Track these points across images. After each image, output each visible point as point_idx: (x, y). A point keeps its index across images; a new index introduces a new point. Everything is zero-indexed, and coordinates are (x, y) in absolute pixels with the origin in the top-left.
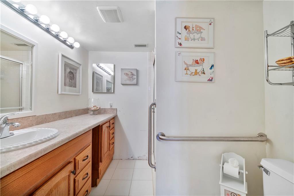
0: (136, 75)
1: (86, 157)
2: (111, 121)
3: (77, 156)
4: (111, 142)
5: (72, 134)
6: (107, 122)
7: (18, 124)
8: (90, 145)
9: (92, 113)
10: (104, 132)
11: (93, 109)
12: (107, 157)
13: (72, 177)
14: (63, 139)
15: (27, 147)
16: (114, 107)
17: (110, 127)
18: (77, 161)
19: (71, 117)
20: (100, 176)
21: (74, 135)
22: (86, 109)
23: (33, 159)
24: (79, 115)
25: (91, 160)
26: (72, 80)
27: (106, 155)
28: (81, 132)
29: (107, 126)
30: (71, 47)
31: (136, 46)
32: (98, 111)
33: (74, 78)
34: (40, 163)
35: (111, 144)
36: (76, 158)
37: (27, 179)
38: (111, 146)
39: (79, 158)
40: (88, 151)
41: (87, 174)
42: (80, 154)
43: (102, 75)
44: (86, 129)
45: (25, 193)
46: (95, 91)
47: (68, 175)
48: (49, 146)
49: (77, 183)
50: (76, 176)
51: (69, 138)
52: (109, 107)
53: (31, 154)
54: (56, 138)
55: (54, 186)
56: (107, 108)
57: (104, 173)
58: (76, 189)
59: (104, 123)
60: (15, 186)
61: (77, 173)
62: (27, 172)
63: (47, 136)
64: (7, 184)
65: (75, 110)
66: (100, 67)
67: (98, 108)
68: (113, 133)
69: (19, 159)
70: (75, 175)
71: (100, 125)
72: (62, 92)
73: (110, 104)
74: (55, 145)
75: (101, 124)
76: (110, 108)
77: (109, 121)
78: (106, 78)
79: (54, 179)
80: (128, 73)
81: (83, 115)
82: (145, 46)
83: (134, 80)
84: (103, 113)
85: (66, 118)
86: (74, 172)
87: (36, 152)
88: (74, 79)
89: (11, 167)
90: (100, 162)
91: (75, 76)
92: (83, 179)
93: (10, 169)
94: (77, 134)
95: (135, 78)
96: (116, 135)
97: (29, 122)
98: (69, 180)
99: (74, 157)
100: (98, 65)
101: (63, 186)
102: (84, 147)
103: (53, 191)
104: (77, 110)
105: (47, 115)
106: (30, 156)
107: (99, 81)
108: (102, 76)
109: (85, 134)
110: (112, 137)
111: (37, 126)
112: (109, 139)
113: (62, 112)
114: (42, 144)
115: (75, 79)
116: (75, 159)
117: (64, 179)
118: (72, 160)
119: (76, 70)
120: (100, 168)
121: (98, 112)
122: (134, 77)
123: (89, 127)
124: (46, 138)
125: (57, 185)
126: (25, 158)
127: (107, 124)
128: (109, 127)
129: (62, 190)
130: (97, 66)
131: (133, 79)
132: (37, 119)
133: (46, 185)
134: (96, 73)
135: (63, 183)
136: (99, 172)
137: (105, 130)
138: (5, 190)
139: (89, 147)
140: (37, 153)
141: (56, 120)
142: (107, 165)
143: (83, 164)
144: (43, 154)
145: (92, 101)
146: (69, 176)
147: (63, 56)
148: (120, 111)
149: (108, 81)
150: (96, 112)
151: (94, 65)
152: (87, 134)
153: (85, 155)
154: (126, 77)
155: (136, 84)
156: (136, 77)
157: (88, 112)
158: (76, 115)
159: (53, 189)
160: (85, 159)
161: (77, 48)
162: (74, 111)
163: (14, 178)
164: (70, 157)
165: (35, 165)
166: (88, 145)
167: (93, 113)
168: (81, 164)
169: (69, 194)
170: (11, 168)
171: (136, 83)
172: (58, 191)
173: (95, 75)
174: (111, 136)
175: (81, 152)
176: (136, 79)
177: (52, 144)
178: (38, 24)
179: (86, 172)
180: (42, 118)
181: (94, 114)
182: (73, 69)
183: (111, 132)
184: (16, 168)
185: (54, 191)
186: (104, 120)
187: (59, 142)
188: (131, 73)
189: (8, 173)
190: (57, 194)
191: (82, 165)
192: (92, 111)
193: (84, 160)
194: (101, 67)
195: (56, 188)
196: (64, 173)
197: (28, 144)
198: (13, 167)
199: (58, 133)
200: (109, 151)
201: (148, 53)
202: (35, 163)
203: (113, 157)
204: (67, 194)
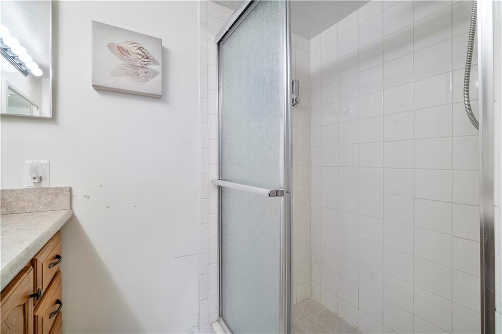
0: (160, 61)
16: (54, 181)
52: (27, 182)
73: (34, 169)
76: (32, 186)
80: (125, 46)
83: (151, 77)
95: (155, 74)
122: (152, 67)
154: (114, 61)
155: (160, 95)
156: (158, 68)
171: (158, 91)
176: (159, 78)
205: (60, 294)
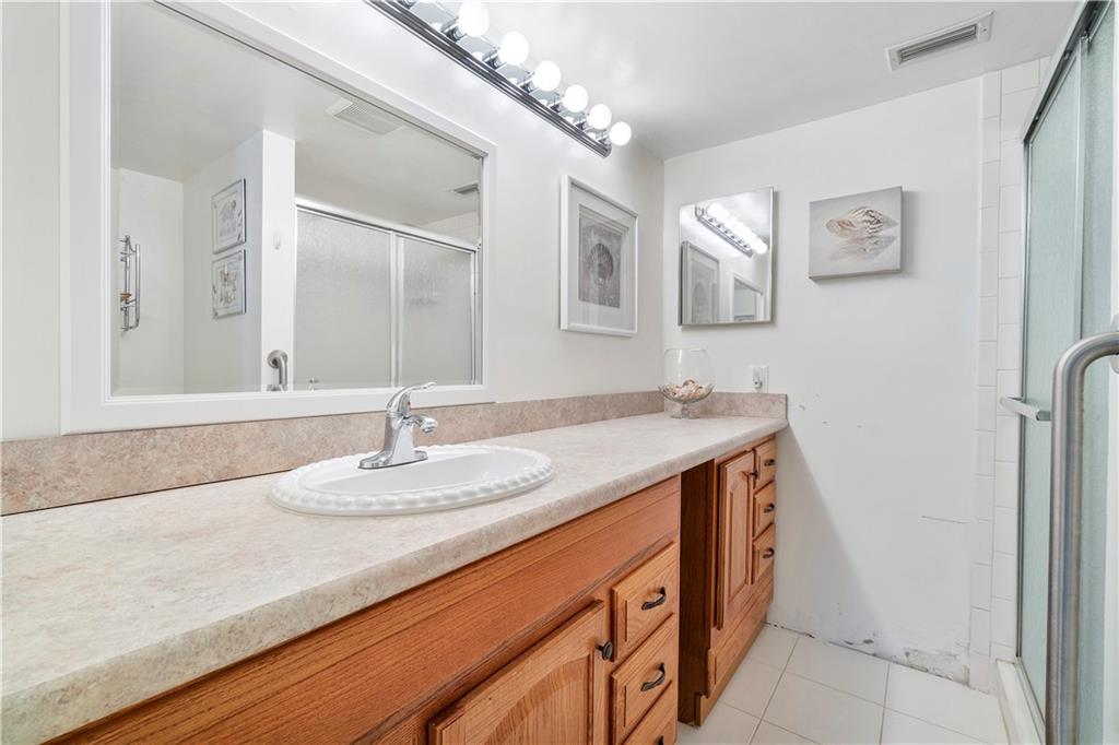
0: (898, 221)
1: (654, 591)
2: (760, 451)
3: (619, 582)
4: (762, 544)
5: (598, 484)
6: (745, 452)
7: (433, 420)
8: (672, 543)
9: (678, 408)
10: (732, 495)
11: (683, 392)
12: (742, 609)
13: (602, 667)
14: (562, 497)
15: (442, 511)
16: (772, 389)
17: (755, 474)
18: (620, 605)
19: (604, 419)
20: (713, 688)
21: (607, 490)
22: (655, 392)
23: (449, 567)
24: (629, 416)
25: (676, 608)
26: (604, 278)
27: (738, 600)
28: (634, 480)
29: (744, 470)
30: (603, 149)
31: (905, 55)
32: (703, 401)
33: (612, 270)
34: (478, 585)
35: (763, 553)
36: (616, 590)
37: (432, 642)
38: (763, 565)
39: (631, 592)
40: (666, 570)
41: (661, 668)
42: (632, 577)
43: (717, 257)
44: (654, 472)
45: (425, 698)
46: (688, 320)
47: (586, 655)
48: (510, 518)
49: (619, 698)
50: (618, 667)
51: (588, 498)
52: (750, 388)
53: (442, 543)
54: (543, 490)
55: (531, 691)
56: (740, 394)
57: (730, 678)
58: (618, 721)
59: (732, 454)
60: (390, 663)
61: (620, 655)
62: (433, 612)
63: (509, 478)
64: (362, 647)
65: (618, 395)
66: (707, 224)
67: (703, 391)
68: (772, 506)
69: (397, 554)
70: (612, 660)
71: (716, 462)
72: (572, 324)
73: (756, 375)
74: (530, 520)
75: (717, 456)
76: (754, 390)
77: (754, 450)
78: (732, 271)
79: (529, 663)
80: (847, 218)
81: (643, 417)
82: (966, 35)
83: (883, 248)
84: (722, 414)
85: (587, 422)
86: (608, 650)
87: (459, 537)
88: (611, 275)
89: (367, 584)
90: (715, 624)
91: (615, 263)
92: (646, 686)
93: (364, 591)
94: (621, 485)
95: (890, 239)
96: (783, 516)
97: (475, 424)
98: (589, 678)
99: (609, 584)
100: (700, 213)
101: (567, 700)
102: (648, 549)
103: (527, 713)
104: (622, 394)
105: (526, 402)
106: (438, 552)
107: (704, 284)
108: (717, 262)
109: (651, 493)
110: (766, 524)
111: (497, 439)
112: (755, 534)
113: (574, 399)
114: (489, 506)
115: (615, 273)
116: (611, 592)
117: (568, 671)
118: (602, 595)
119: (619, 238)
120: (712, 652)
121: (701, 405)
122: (885, 232)
123: (667, 462)
124: (506, 483)
125: (543, 692)
126: (419, 556)
127: (745, 463)
128: (752, 478)
129: (563, 717)
130: (694, 220)
131: (880, 245)
132: (498, 414)
133: (501, 680)
134: (692, 247)
135: (565, 688)
136: (711, 668)
137: (734, 488)
138: (355, 670)
139: (668, 550)
140: (464, 544)
141: (555, 427)
142: (741, 644)
143: (641, 622)
144: (485, 552)
145: (680, 361)
146: (589, 661)
147: (574, 184)
148: (804, 408)
149: (742, 283)
150: (695, 407)
151: (687, 217)
152: (658, 492)
153: (651, 585)
154: (836, 241)
155: (899, 267)
156: (895, 231)
157: (663, 406)
158: (621, 416)
159: (530, 707)
160: (649, 600)
161: (623, 147)
162: (613, 396)
163: (383, 627)
164: (593, 581)
165: (460, 591)
166: (665, 542)
167: (683, 409)
168: (637, 621)
169: (589, 738)
170: (368, 589)
171: (895, 263)
172: (545, 715)
173: (689, 254)
174: (763, 519)
175: (638, 568)
176: (897, 244)
177: (522, 515)
178: (496, 74)
179: (657, 660)
180: (512, 414)
181: (685, 414)
182: (610, 234)
183: (763, 499)
184: (384, 591)
185: (531, 714)
186: (731, 442)
187: (547, 513)
188: (867, 213)
189: (358, 609)
190: (544, 727)
191: (641, 626)
192: (678, 400)
193: (648, 606)
194: (714, 224)
195: (538, 703)
196: (571, 647)
197: (447, 497)
198: (373, 586)
199: (548, 471)
200: (752, 583)
201: (981, 79)
202: (458, 583)
203: (766, 616)
204: (581, 737)
205: (775, 498)
